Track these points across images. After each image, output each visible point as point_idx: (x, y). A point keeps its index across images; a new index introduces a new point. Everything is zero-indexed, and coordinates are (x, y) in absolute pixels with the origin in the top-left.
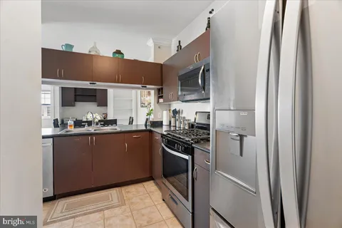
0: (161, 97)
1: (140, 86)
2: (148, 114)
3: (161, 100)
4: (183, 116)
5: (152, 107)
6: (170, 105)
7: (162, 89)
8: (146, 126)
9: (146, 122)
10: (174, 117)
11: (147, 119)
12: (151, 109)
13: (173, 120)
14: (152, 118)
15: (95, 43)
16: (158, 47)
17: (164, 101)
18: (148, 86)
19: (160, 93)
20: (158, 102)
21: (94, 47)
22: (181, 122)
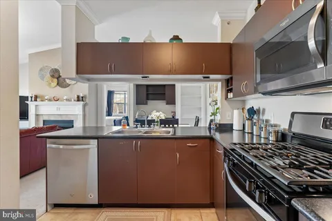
0: (230, 90)
1: (200, 76)
2: (214, 114)
3: (230, 95)
4: (265, 118)
5: (219, 105)
6: (244, 101)
7: (232, 78)
8: (210, 129)
9: (210, 125)
10: (250, 119)
11: (211, 121)
12: (216, 107)
13: (247, 123)
14: (218, 119)
15: (150, 31)
16: (227, 23)
17: (234, 97)
18: (212, 76)
19: (229, 86)
20: (227, 97)
21: (150, 36)
22: (261, 128)
